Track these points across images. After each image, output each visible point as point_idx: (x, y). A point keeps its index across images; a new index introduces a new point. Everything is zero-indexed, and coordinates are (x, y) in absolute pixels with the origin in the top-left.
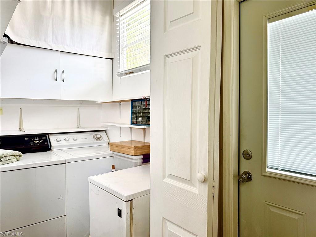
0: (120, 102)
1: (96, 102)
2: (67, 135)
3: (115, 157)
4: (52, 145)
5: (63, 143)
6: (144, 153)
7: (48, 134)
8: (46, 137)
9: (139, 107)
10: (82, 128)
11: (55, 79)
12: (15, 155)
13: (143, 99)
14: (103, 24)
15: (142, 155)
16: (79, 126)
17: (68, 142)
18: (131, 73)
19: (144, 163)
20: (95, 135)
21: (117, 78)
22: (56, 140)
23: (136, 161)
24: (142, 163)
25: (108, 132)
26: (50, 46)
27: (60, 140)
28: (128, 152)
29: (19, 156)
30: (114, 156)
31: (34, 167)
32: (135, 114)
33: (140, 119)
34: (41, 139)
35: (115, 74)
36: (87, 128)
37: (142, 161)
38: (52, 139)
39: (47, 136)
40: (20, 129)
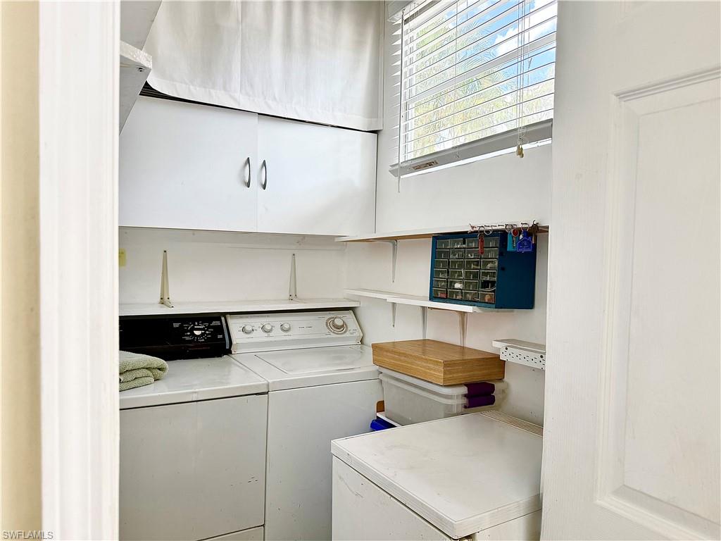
0: (394, 240)
1: (337, 240)
2: (268, 316)
3: (388, 382)
4: (234, 342)
5: (259, 336)
6: (469, 380)
7: (225, 314)
8: (221, 323)
9: (455, 255)
10: (302, 301)
11: (245, 183)
12: (152, 366)
13: (472, 232)
14: (359, 44)
15: (466, 385)
16: (293, 295)
17: (271, 334)
18: (430, 165)
19: (469, 407)
20: (330, 319)
21: (388, 179)
22: (244, 330)
23: (450, 402)
24: (465, 407)
25: (359, 312)
26: (235, 100)
27: (251, 329)
28: (426, 373)
29: (160, 369)
30: (385, 379)
31: (194, 400)
32: (442, 272)
33: (458, 286)
34: (209, 327)
35: (385, 168)
36: (311, 300)
37: (465, 401)
38: (235, 326)
39: (223, 319)
40: (162, 302)
